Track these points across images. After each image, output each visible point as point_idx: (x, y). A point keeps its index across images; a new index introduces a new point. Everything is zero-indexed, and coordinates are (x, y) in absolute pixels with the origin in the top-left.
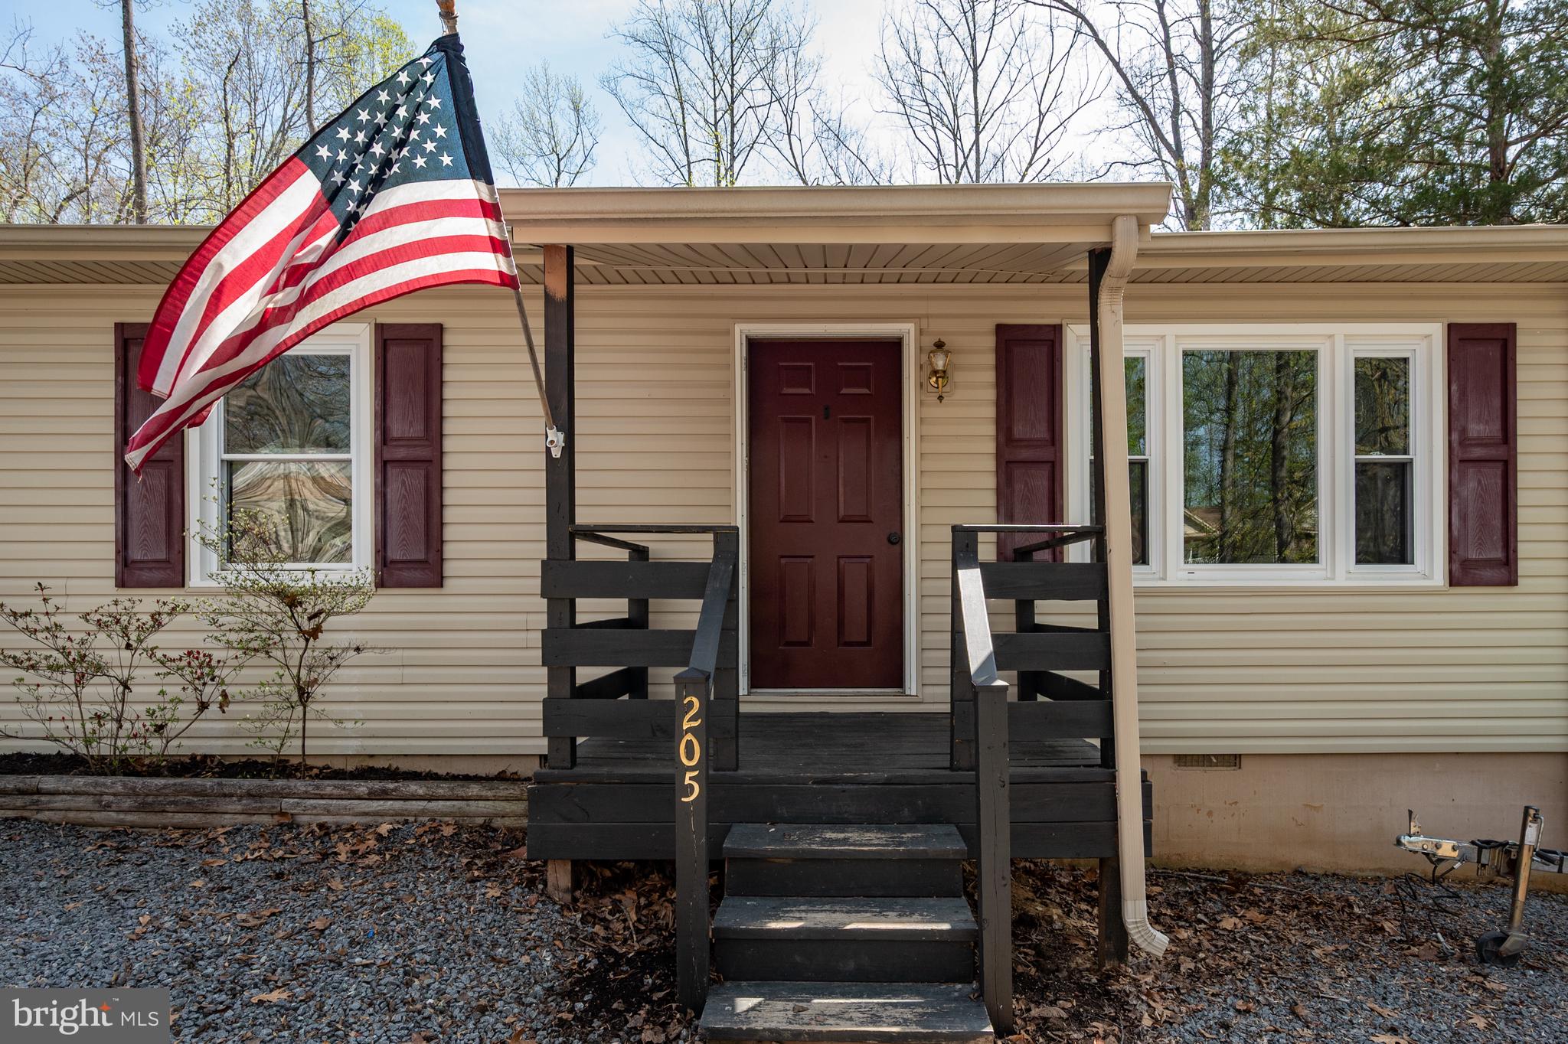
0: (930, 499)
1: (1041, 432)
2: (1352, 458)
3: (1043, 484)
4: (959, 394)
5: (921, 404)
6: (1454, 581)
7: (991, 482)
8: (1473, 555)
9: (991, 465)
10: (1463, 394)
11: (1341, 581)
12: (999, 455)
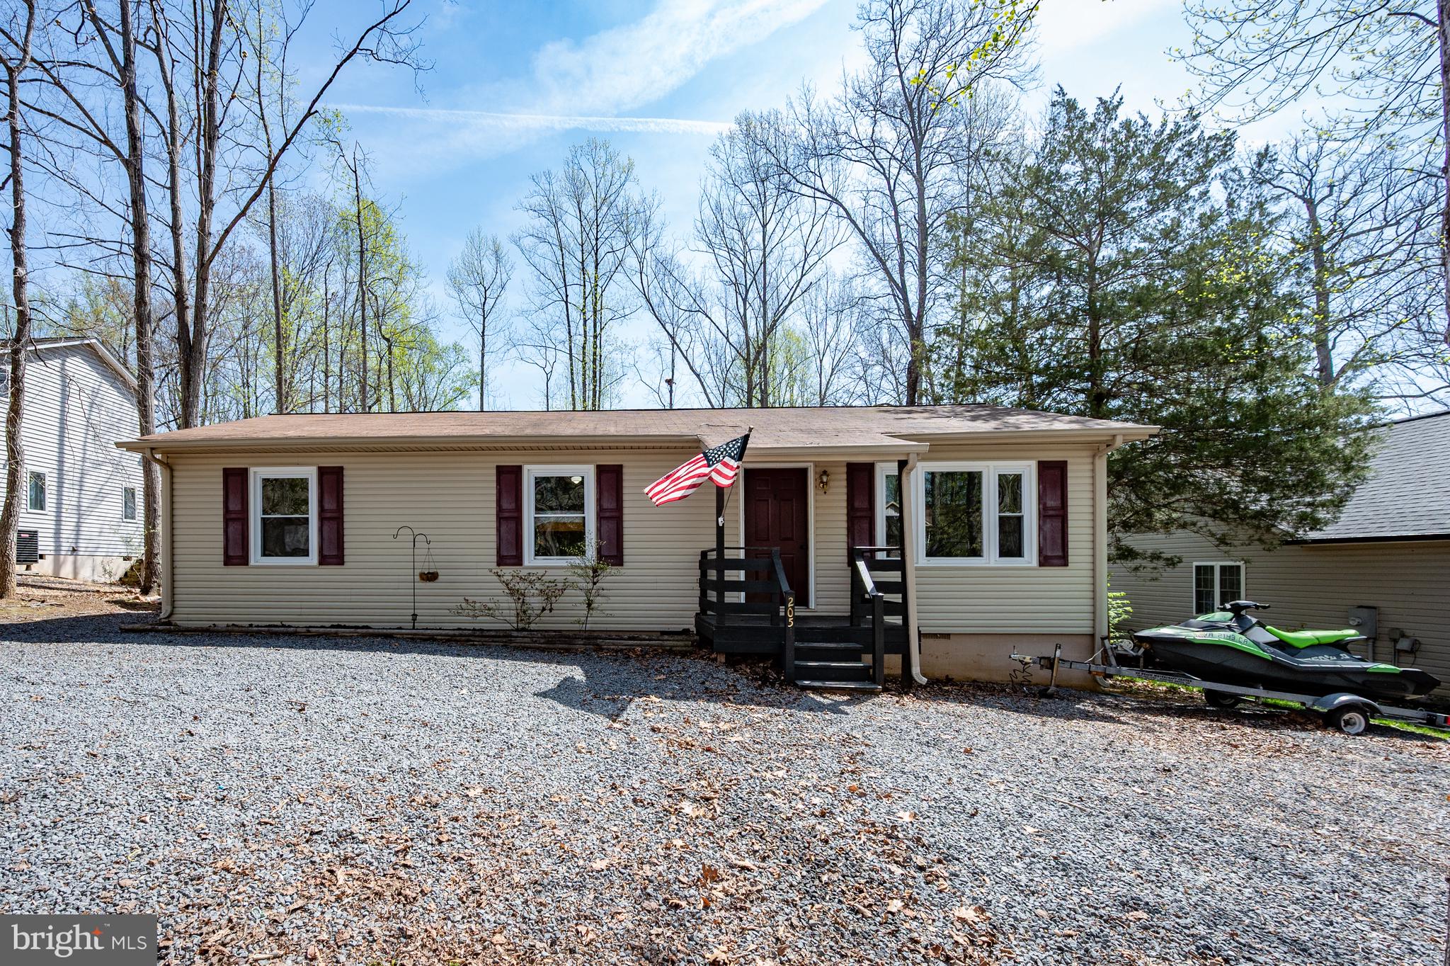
0: (819, 532)
1: (866, 505)
2: (998, 515)
3: (866, 526)
4: (831, 491)
5: (816, 494)
6: (1041, 564)
7: (845, 525)
8: (1049, 554)
9: (845, 518)
10: (1044, 489)
11: (992, 565)
12: (848, 514)
